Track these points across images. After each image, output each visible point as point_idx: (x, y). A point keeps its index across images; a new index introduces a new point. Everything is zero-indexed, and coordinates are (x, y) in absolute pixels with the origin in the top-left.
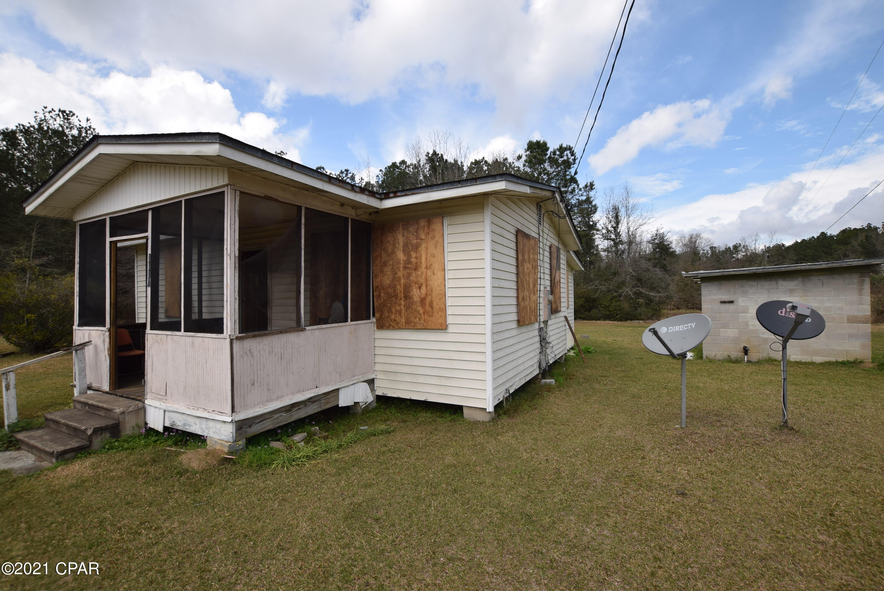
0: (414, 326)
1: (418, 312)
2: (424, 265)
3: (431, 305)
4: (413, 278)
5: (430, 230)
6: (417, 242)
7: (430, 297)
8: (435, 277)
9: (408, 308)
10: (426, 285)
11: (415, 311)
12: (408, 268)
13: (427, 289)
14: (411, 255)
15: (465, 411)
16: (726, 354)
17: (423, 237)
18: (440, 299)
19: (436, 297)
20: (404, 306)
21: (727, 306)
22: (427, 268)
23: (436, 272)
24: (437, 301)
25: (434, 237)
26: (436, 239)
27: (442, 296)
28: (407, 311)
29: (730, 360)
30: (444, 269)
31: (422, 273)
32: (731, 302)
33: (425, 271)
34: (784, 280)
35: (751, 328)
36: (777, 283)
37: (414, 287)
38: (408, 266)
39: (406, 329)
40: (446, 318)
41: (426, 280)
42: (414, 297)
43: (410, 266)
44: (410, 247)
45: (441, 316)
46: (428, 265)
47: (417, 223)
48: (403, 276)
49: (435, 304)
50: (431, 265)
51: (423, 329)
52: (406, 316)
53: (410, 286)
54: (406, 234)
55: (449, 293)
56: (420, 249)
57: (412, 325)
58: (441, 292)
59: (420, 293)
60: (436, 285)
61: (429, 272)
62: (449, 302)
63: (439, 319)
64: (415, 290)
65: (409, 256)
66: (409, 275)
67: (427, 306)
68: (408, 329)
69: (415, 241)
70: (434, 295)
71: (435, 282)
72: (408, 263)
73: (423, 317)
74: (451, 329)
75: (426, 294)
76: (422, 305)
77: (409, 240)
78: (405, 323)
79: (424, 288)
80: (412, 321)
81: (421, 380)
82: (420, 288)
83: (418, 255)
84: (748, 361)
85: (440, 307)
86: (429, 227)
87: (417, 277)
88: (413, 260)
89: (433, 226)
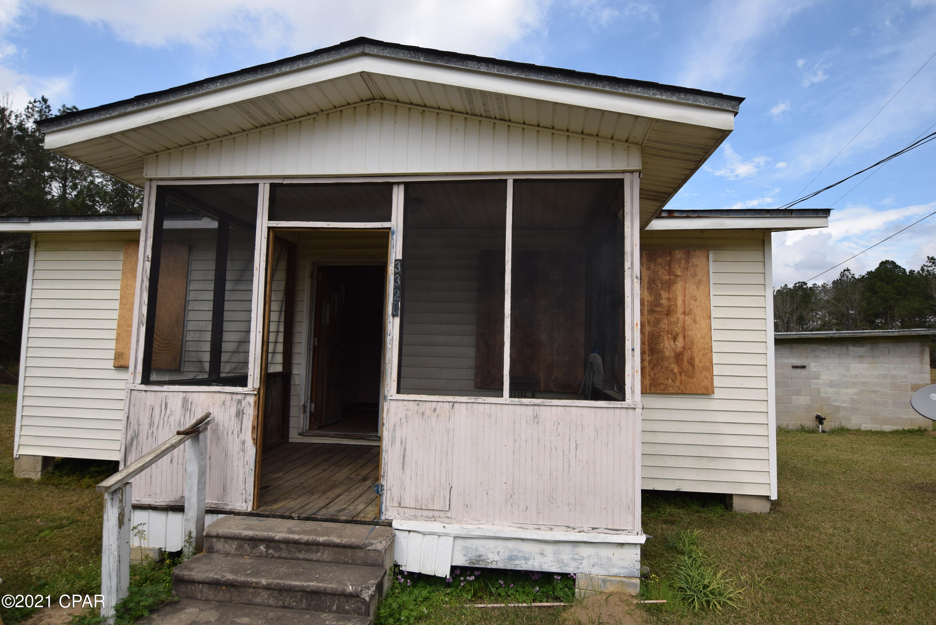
0: (664, 389)
1: (672, 371)
2: (680, 309)
3: (691, 362)
4: (664, 325)
5: (690, 265)
6: (670, 279)
7: (689, 352)
8: (698, 326)
9: (654, 365)
10: (684, 337)
11: (666, 370)
12: (656, 312)
13: (685, 341)
14: (660, 295)
15: (736, 502)
16: (799, 423)
17: (679, 273)
18: (704, 355)
19: (699, 351)
20: (649, 363)
21: (799, 370)
22: (684, 313)
23: (698, 320)
24: (700, 357)
25: (695, 275)
26: (698, 278)
27: (707, 351)
28: (653, 369)
29: (803, 430)
30: (710, 317)
31: (678, 319)
32: (804, 367)
33: (681, 317)
34: (854, 346)
35: (823, 395)
36: (847, 348)
37: (666, 338)
38: (655, 309)
39: (650, 393)
40: (712, 379)
41: (684, 329)
42: (665, 350)
43: (658, 309)
44: (660, 285)
45: (706, 377)
46: (687, 310)
47: (670, 253)
48: (648, 322)
49: (697, 361)
50: (691, 310)
51: (678, 394)
52: (652, 375)
53: (659, 336)
54: (652, 266)
55: (716, 347)
56: (674, 288)
57: (662, 387)
58: (707, 346)
59: (675, 346)
60: (699, 336)
61: (688, 319)
62: (716, 359)
63: (703, 381)
64: (666, 342)
65: (658, 297)
66: (658, 322)
67: (685, 363)
68: (654, 393)
69: (667, 277)
70: (695, 350)
71: (696, 333)
72: (656, 306)
73: (679, 378)
74: (717, 393)
75: (684, 348)
76: (678, 362)
77: (658, 275)
78: (650, 385)
79: (680, 339)
80: (661, 383)
81: (670, 462)
82: (675, 339)
83: (671, 296)
84: (823, 432)
85: (705, 366)
86: (687, 261)
87: (670, 324)
88: (664, 302)
89: (694, 261)
